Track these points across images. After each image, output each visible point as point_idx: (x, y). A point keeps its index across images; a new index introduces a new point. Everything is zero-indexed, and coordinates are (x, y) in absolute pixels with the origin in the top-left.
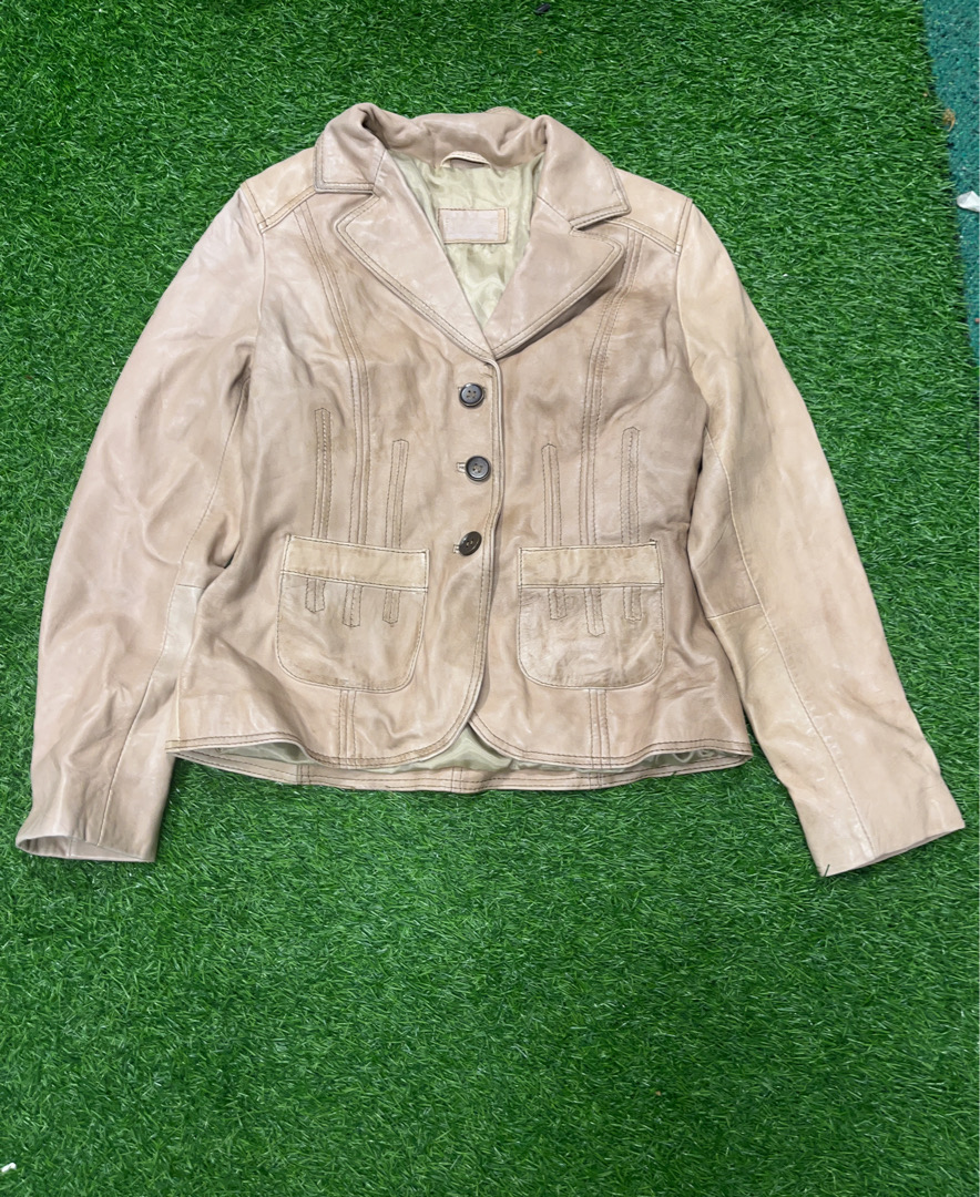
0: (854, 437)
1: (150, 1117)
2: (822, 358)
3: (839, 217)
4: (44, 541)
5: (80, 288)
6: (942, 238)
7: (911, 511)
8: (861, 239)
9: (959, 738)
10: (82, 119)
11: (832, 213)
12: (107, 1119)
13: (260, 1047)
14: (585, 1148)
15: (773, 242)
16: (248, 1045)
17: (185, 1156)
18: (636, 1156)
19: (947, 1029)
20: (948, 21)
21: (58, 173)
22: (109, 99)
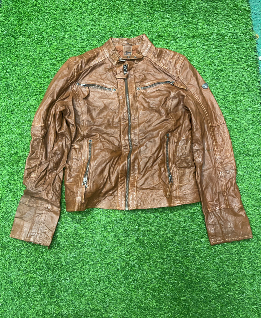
1: (31, 299)
2: (221, 99)
3: (226, 62)
5: (22, 75)
6: (254, 68)
8: (232, 68)
12: (19, 299)
13: (62, 281)
14: (151, 312)
16: (59, 280)
17: (40, 310)
18: (165, 315)
19: (252, 283)
20: (257, 11)
21: (17, 44)
22: (32, 26)
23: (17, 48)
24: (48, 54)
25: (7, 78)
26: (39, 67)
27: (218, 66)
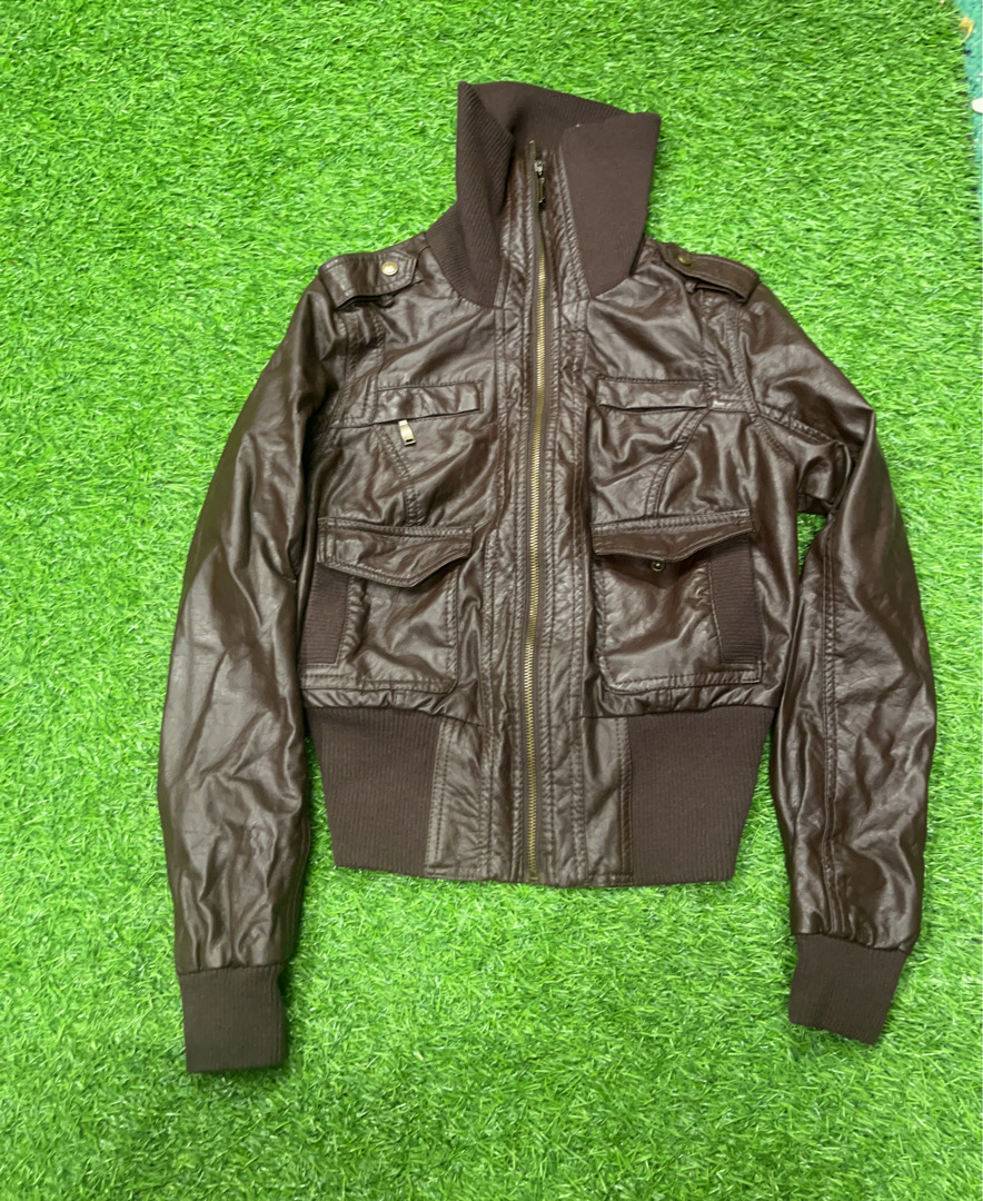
0: (850, 334)
1: (58, 992)
2: (821, 256)
3: (844, 118)
4: (10, 417)
5: (69, 180)
6: (955, 138)
7: (909, 411)
8: (868, 139)
9: (953, 647)
10: (92, 28)
11: (840, 113)
15: (773, 141)
17: (90, 1035)
21: (62, 77)
22: (118, 10)
23: (57, 87)
24: (169, 107)
25: (18, 192)
26: (133, 150)
27: (810, 133)
